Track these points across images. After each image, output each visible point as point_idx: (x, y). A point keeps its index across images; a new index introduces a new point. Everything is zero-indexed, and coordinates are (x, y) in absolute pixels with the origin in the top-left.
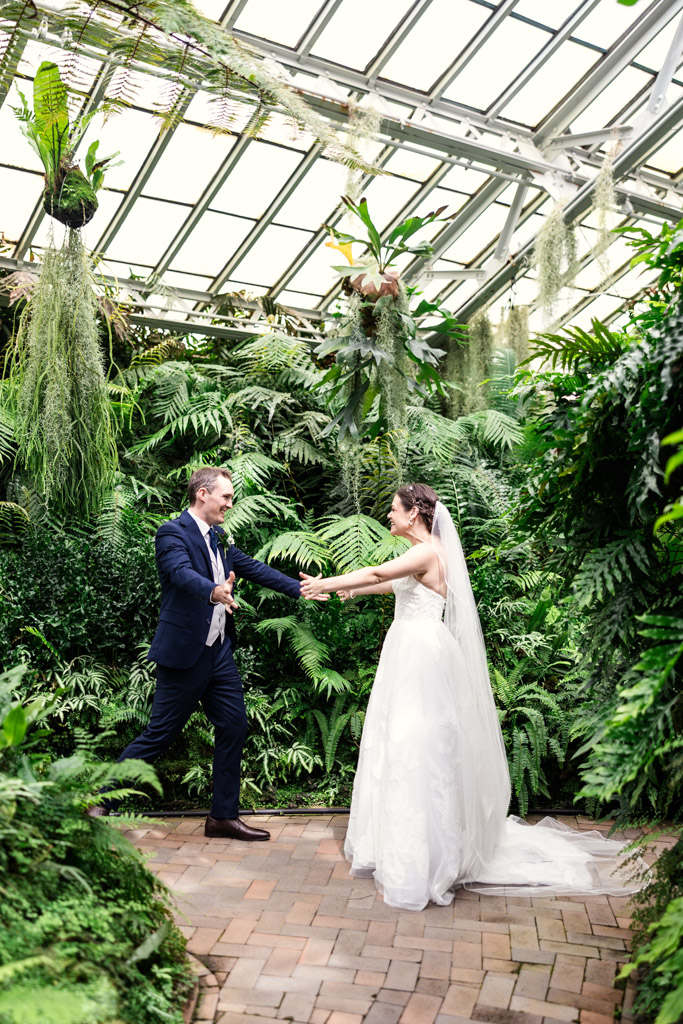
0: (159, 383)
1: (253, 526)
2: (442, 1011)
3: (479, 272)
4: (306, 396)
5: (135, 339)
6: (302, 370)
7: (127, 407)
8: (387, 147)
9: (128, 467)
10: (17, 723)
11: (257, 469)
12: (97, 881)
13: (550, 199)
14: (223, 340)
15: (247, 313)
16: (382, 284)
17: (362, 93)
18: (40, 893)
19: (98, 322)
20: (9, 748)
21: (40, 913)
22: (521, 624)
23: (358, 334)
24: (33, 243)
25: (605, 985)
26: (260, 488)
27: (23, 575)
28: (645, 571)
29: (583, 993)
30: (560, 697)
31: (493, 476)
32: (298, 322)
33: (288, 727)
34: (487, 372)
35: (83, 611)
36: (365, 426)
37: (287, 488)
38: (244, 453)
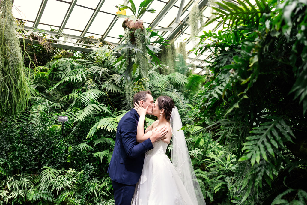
0: (60, 66)
1: (92, 116)
3: (170, 28)
6: (113, 61)
9: (49, 96)
11: (95, 95)
22: (192, 146)
23: (129, 43)
26: (95, 102)
28: (292, 141)
30: (209, 174)
31: (179, 94)
33: (107, 193)
37: (108, 101)
38: (91, 89)
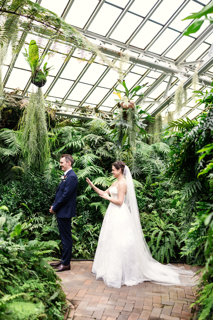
0: (63, 132)
1: (90, 175)
2: (140, 318)
3: (159, 102)
4: (107, 137)
5: (57, 119)
6: (106, 129)
7: (54, 139)
8: (131, 65)
9: (54, 157)
10: (18, 229)
11: (92, 158)
12: (40, 276)
13: (180, 81)
14: (83, 120)
15: (90, 112)
16: (129, 105)
17: (124, 49)
18: (24, 278)
19: (46, 114)
20: (16, 236)
21: (23, 283)
22: (169, 206)
23: (122, 119)
24: (28, 91)
25: (188, 312)
26: (92, 164)
27: (22, 188)
28: (200, 190)
29: (182, 314)
30: (180, 228)
31: (161, 162)
32: (105, 115)
34: (160, 131)
35: (39, 199)
36: (124, 146)
37: (100, 164)
38: (88, 153)
